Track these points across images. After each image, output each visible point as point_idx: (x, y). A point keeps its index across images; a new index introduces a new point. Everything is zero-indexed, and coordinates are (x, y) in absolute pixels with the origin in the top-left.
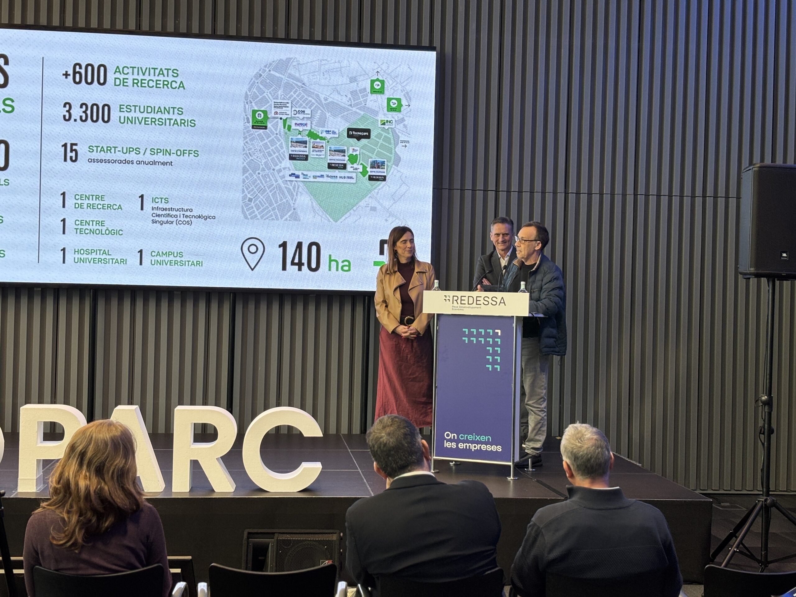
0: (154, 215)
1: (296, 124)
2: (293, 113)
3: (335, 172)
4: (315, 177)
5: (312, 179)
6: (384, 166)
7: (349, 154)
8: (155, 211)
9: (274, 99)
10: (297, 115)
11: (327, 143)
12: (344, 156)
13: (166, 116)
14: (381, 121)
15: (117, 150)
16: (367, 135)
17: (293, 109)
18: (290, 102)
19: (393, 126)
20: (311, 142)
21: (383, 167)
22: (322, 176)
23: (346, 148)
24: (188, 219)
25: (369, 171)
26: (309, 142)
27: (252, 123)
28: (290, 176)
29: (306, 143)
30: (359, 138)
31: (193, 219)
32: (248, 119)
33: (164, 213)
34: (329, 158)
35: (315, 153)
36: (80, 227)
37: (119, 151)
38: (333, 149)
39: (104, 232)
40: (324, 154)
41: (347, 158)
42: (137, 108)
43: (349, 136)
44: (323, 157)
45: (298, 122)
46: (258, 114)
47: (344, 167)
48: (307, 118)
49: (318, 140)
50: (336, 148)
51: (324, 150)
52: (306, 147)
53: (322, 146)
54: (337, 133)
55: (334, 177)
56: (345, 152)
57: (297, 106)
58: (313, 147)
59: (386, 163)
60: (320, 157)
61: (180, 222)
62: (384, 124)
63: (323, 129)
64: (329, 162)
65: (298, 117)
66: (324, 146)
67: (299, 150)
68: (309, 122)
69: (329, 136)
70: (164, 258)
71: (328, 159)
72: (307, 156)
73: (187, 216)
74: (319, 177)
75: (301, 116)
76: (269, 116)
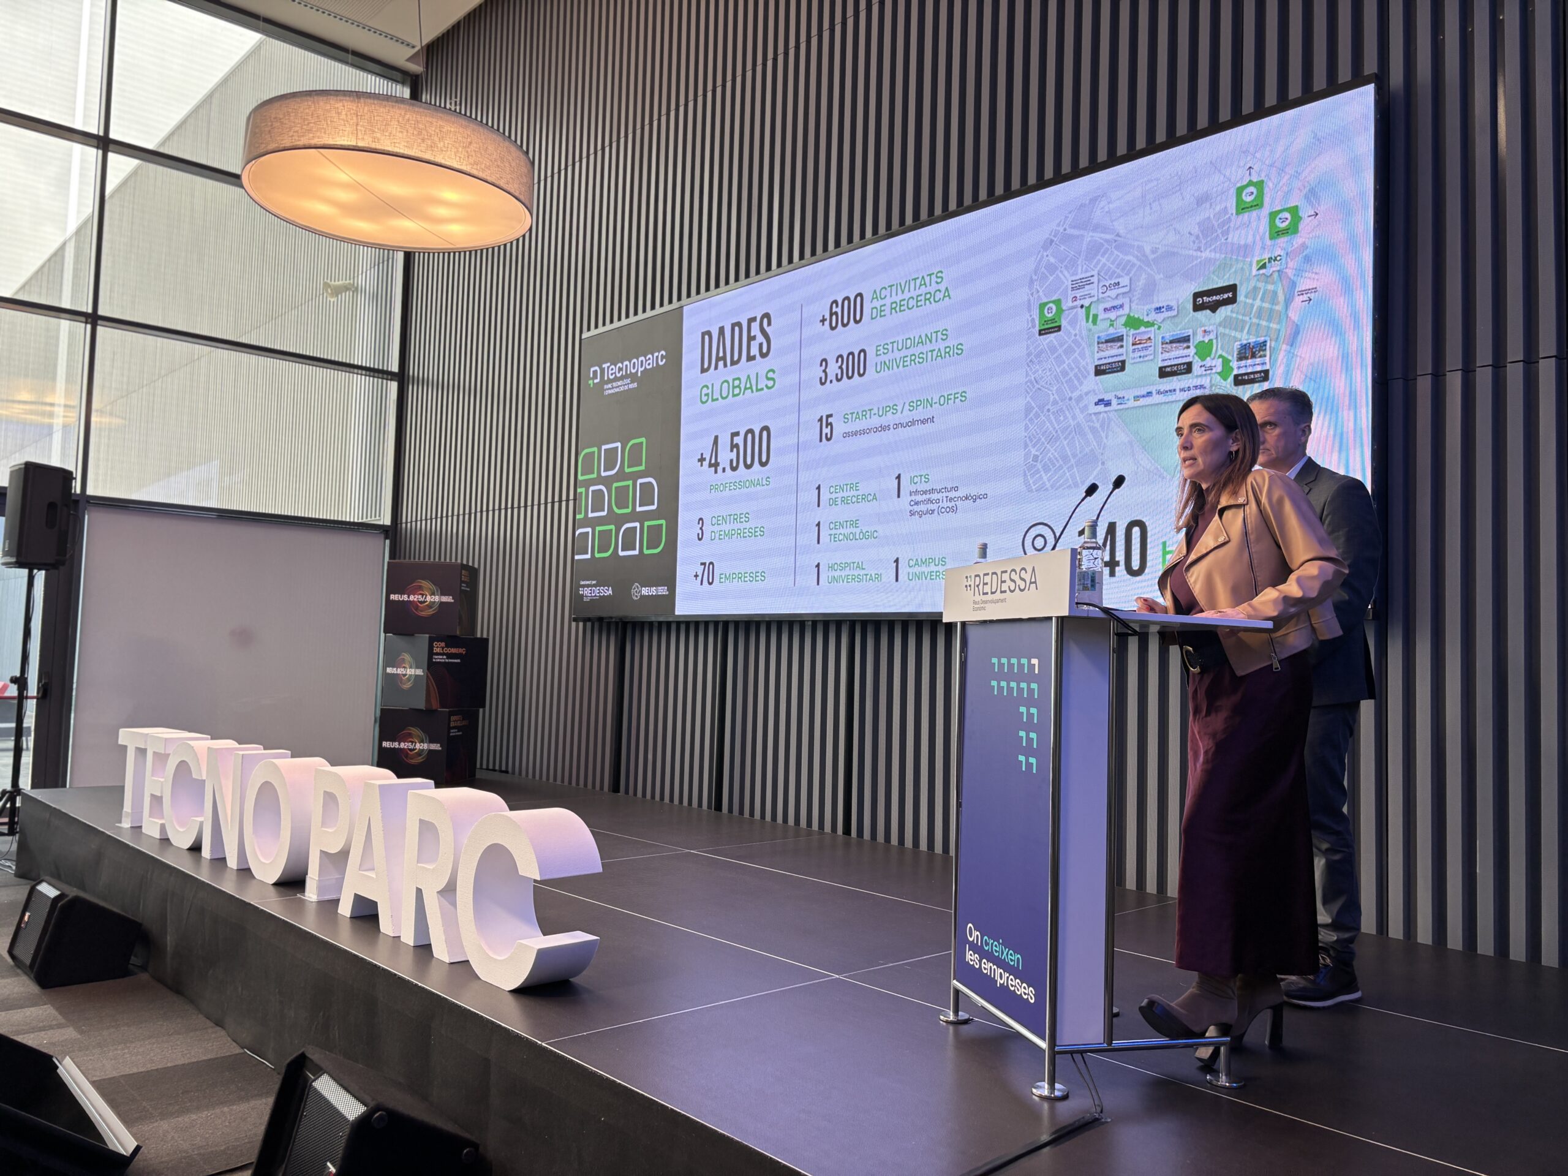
0: (912, 503)
1: (1105, 310)
2: (1100, 291)
3: (1172, 381)
4: (1136, 398)
5: (1131, 403)
6: (1265, 350)
7: (1195, 344)
8: (913, 498)
9: (1071, 276)
10: (1108, 293)
11: (1157, 331)
12: (1188, 347)
13: (929, 347)
15: (873, 412)
16: (1231, 296)
17: (1101, 284)
18: (1095, 273)
20: (1129, 335)
21: (1261, 353)
22: (1149, 394)
23: (1190, 332)
24: (953, 503)
25: (1235, 368)
26: (1127, 335)
27: (1040, 326)
28: (1096, 404)
29: (1122, 340)
30: (1214, 307)
31: (959, 503)
32: (1033, 320)
33: (925, 497)
34: (1161, 357)
35: (1137, 354)
36: (833, 532)
37: (875, 414)
38: (1168, 338)
39: (857, 537)
40: (1152, 352)
41: (1192, 351)
42: (895, 345)
43: (1197, 308)
44: (1151, 357)
45: (1108, 305)
46: (1048, 309)
47: (1188, 368)
48: (1123, 293)
49: (1142, 329)
50: (1172, 336)
51: (1153, 344)
52: (1122, 346)
53: (1150, 338)
54: (1175, 307)
55: (1170, 391)
56: (1189, 340)
57: (1107, 277)
58: (1133, 345)
59: (1268, 343)
60: (1146, 359)
61: (943, 510)
63: (1150, 307)
64: (1161, 364)
65: (1109, 297)
66: (1152, 337)
67: (1111, 353)
68: (1126, 301)
69: (1160, 317)
70: (924, 569)
71: (1160, 359)
72: (1123, 362)
73: (951, 500)
74: (1143, 396)
75: (1113, 293)
76: (1064, 308)
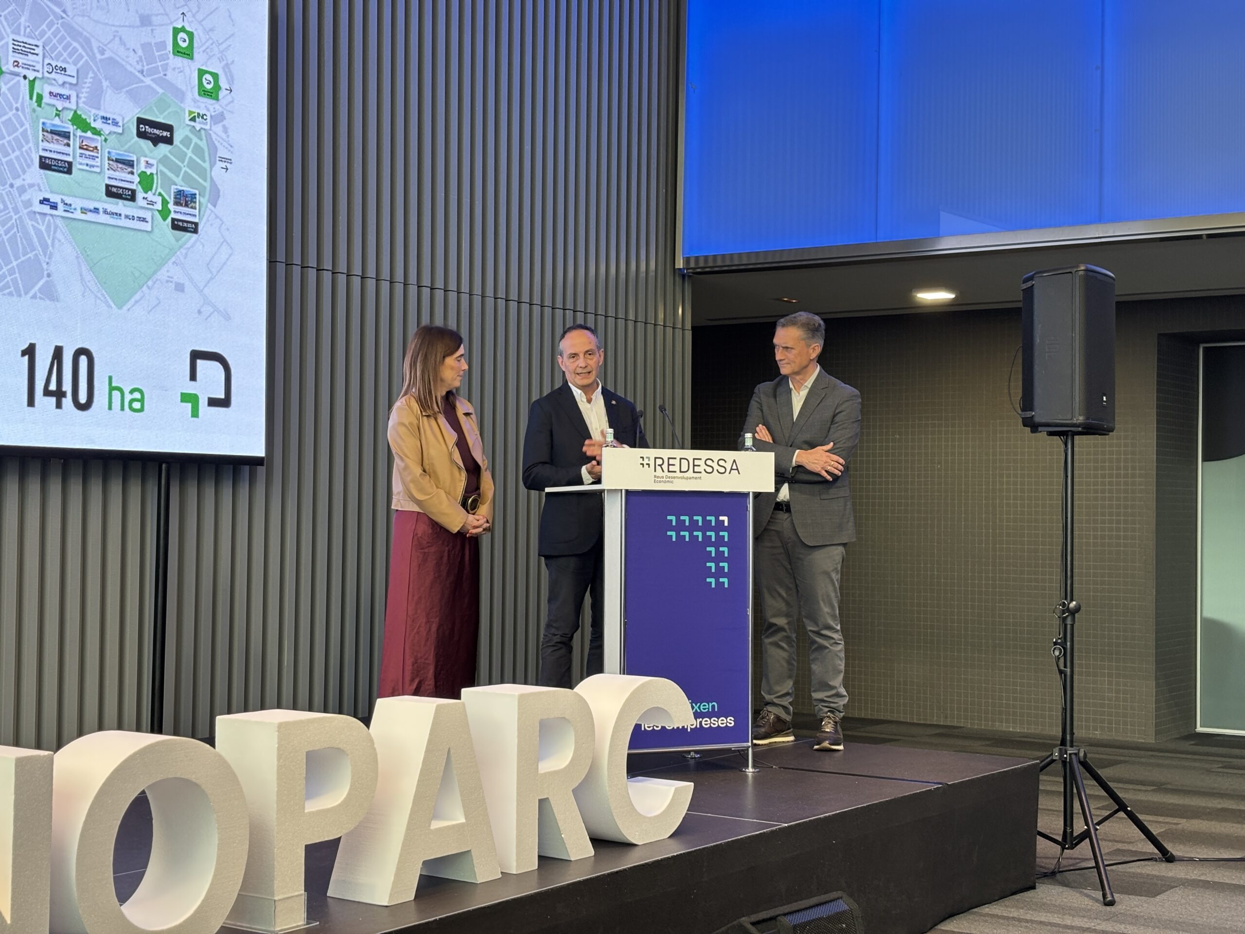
1: (51, 93)
2: (46, 69)
3: (117, 204)
4: (84, 211)
5: (78, 215)
6: (195, 202)
7: (139, 172)
9: (12, 32)
10: (54, 75)
11: (103, 143)
12: (132, 173)
14: (191, 112)
16: (169, 136)
17: (46, 61)
18: (40, 44)
19: (208, 127)
20: (77, 135)
21: (193, 204)
22: (96, 210)
23: (135, 159)
25: (172, 210)
26: (74, 134)
28: (41, 202)
29: (69, 138)
30: (156, 141)
34: (107, 173)
35: (83, 160)
38: (114, 156)
40: (99, 164)
41: (136, 179)
43: (141, 135)
44: (98, 170)
45: (55, 90)
47: (132, 197)
48: (69, 84)
49: (89, 134)
50: (119, 154)
51: (99, 155)
52: (69, 145)
53: (96, 148)
54: (120, 124)
55: (116, 214)
56: (132, 166)
57: (53, 56)
58: (81, 148)
59: (197, 196)
60: (92, 169)
62: (193, 119)
63: (97, 112)
64: (107, 181)
65: (55, 80)
66: (99, 148)
67: (56, 149)
68: (73, 94)
69: (107, 129)
71: (107, 176)
72: (71, 164)
74: (91, 211)
75: (60, 78)
76: (4, 69)
